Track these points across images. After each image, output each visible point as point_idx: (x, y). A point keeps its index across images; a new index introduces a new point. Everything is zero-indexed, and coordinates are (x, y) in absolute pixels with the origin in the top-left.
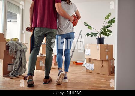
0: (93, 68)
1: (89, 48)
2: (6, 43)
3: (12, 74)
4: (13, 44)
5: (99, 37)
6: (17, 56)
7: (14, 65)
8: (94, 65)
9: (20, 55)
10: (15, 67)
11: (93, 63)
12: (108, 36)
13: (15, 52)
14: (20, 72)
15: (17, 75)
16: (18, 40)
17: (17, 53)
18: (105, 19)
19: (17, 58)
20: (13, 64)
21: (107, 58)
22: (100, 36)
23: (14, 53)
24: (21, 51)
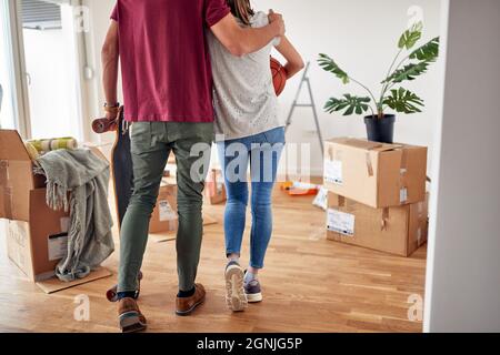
0: (350, 227)
1: (339, 158)
2: (34, 166)
3: (66, 271)
4: (57, 166)
5: (376, 113)
6: (77, 207)
7: (71, 237)
8: (352, 217)
9: (88, 200)
10: (73, 245)
11: (350, 211)
12: (408, 112)
13: (68, 193)
14: (91, 259)
15: (84, 270)
16: (75, 144)
17: (74, 197)
18: (400, 46)
19: (77, 212)
20: (66, 234)
21: (403, 196)
22: (380, 109)
23: (65, 198)
24: (88, 185)
